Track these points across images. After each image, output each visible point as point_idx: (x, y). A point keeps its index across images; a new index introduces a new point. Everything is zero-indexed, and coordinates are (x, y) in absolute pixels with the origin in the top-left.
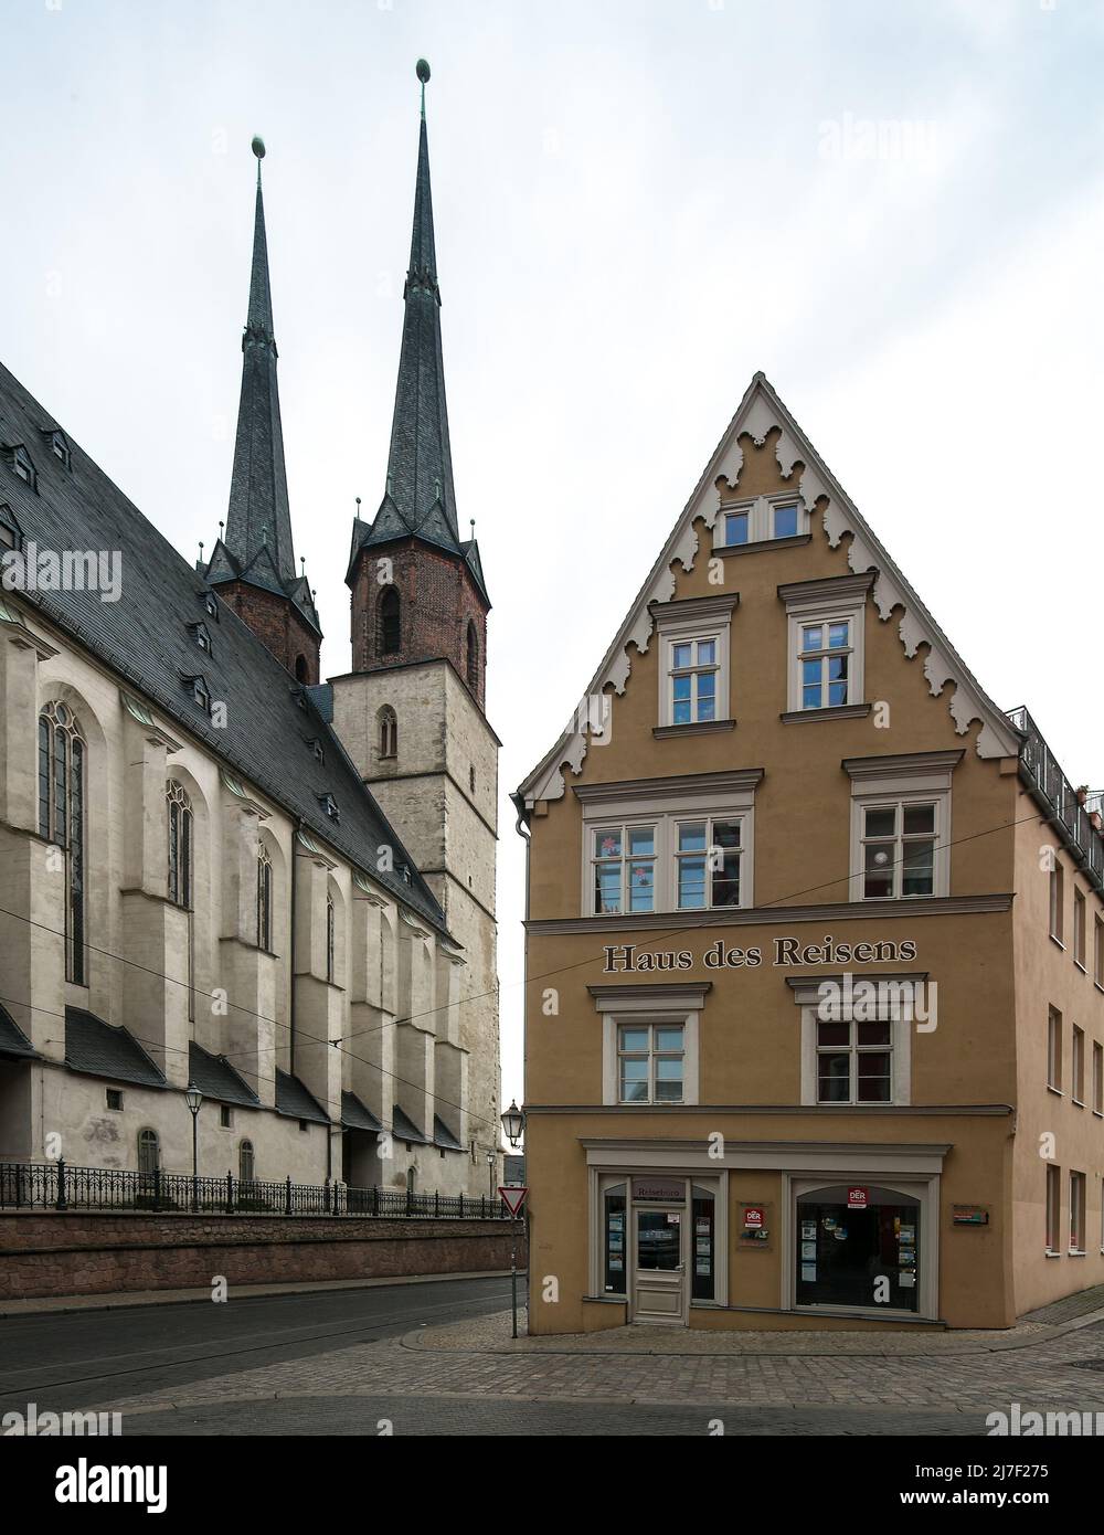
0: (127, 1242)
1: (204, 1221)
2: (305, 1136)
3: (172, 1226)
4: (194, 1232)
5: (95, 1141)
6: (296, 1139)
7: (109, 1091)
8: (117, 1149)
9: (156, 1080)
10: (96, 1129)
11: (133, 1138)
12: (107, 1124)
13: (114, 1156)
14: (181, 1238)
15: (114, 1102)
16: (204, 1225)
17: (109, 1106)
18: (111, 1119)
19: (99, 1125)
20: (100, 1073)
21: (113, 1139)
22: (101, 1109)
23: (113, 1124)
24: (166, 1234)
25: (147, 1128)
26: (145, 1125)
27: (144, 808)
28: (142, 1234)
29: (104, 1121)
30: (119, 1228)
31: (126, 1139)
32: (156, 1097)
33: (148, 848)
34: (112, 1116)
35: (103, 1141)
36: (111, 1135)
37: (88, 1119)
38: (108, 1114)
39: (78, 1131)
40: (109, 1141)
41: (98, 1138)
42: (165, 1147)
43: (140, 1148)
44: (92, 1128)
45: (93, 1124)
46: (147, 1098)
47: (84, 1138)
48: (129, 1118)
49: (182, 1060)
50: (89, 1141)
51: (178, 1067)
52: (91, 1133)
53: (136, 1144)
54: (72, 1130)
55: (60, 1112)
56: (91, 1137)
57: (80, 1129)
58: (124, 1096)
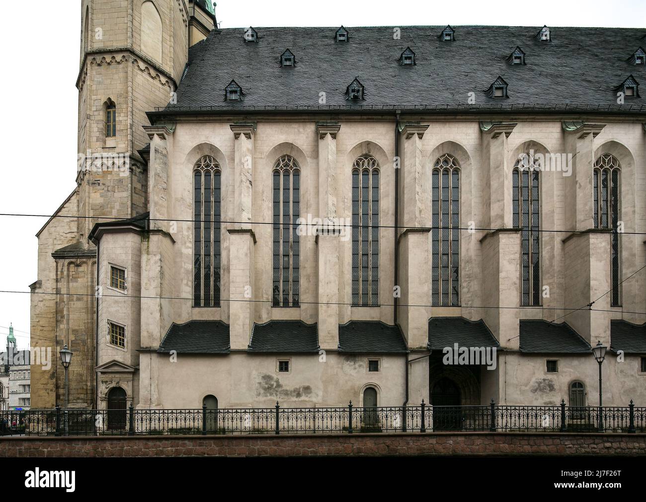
0: (538, 452)
1: (605, 439)
3: (575, 442)
4: (595, 446)
5: (539, 393)
7: (548, 362)
8: (553, 396)
9: (583, 349)
10: (539, 386)
11: (565, 388)
12: (547, 381)
13: (551, 400)
14: (583, 450)
15: (552, 367)
16: (604, 442)
17: (548, 371)
18: (549, 378)
19: (541, 383)
20: (542, 351)
21: (551, 390)
22: (543, 373)
23: (551, 381)
24: (570, 447)
25: (575, 380)
26: (574, 379)
27: (576, 182)
28: (549, 447)
29: (544, 380)
30: (532, 443)
31: (560, 390)
32: (583, 359)
33: (579, 206)
34: (550, 376)
35: (544, 392)
36: (550, 388)
37: (534, 380)
38: (548, 375)
39: (527, 388)
40: (548, 391)
41: (540, 390)
42: (591, 392)
43: (571, 394)
44: (537, 385)
45: (537, 382)
46: (575, 362)
47: (531, 391)
48: (562, 376)
49: (605, 332)
50: (534, 393)
51: (601, 337)
52: (535, 388)
53: (567, 392)
54: (523, 388)
55: (516, 378)
56: (536, 390)
57: (529, 386)
58: (559, 363)
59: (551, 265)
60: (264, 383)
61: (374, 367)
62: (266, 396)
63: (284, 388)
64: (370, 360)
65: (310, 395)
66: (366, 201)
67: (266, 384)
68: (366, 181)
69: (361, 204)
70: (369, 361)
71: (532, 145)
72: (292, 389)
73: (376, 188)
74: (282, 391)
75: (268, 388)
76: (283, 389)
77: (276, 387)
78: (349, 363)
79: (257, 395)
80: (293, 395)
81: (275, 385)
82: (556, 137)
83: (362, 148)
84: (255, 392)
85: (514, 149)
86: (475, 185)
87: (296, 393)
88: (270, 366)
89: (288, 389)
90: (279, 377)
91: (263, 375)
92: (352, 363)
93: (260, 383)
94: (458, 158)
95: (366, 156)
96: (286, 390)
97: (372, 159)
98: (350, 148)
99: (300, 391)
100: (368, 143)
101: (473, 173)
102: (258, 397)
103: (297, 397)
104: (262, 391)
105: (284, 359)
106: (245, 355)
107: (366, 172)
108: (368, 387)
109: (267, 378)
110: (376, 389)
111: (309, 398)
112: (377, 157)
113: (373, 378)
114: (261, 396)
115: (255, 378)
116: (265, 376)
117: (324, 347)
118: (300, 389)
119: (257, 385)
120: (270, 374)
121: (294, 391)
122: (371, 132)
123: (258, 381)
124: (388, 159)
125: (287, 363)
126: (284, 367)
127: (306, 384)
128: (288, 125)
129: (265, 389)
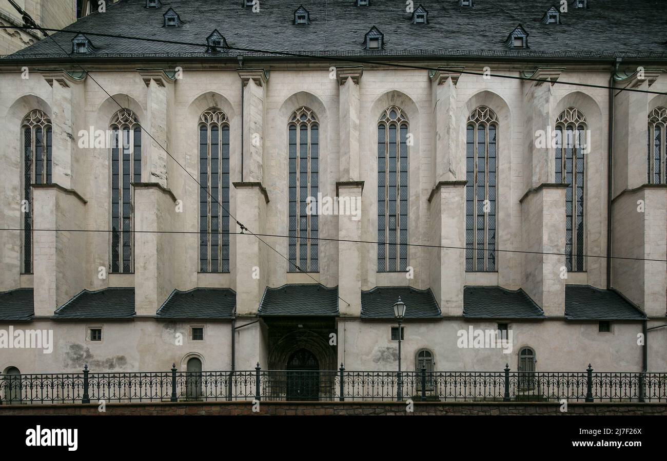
2: (607, 336)
5: (382, 363)
6: (593, 340)
7: (393, 328)
9: (433, 314)
10: (382, 355)
11: (412, 357)
12: (391, 350)
15: (397, 334)
17: (393, 338)
18: (394, 346)
19: (384, 352)
20: (387, 317)
21: (396, 359)
22: (386, 340)
23: (395, 349)
25: (422, 349)
26: (422, 347)
27: (437, 133)
29: (388, 349)
31: (407, 358)
32: (432, 326)
34: (396, 344)
35: (387, 361)
36: (394, 357)
37: (376, 348)
38: (392, 344)
39: (369, 357)
40: (392, 361)
41: (383, 359)
42: (440, 361)
43: (417, 363)
44: (380, 354)
45: (380, 351)
46: (423, 329)
47: (374, 361)
48: (408, 344)
49: (457, 296)
50: (377, 362)
51: (453, 301)
52: (378, 357)
53: (414, 361)
54: (364, 357)
55: (356, 346)
56: (379, 360)
57: (370, 355)
58: (405, 330)
59: (417, 227)
60: (73, 354)
61: (197, 335)
62: (75, 368)
63: (96, 358)
64: (193, 327)
65: (124, 366)
66: (215, 159)
67: (75, 354)
68: (215, 137)
69: (209, 162)
70: (193, 329)
71: (396, 95)
72: (105, 360)
73: (226, 144)
74: (92, 362)
75: (77, 359)
76: (94, 359)
77: (86, 358)
78: (168, 330)
79: (65, 366)
80: (105, 366)
81: (85, 355)
82: (423, 86)
83: (207, 99)
84: (63, 363)
85: (375, 101)
86: (331, 140)
87: (109, 363)
88: (80, 334)
89: (99, 359)
90: (90, 347)
91: (71, 344)
92: (172, 331)
93: (68, 353)
94: (315, 111)
95: (215, 109)
96: (98, 361)
97: (220, 113)
98: (192, 99)
99: (113, 362)
100: (213, 95)
101: (329, 126)
102: (66, 369)
103: (109, 369)
104: (70, 362)
105: (96, 326)
106: (50, 323)
107: (214, 127)
108: (191, 357)
109: (76, 347)
110: (200, 359)
111: (124, 369)
112: (225, 110)
113: (197, 348)
114: (69, 367)
115: (63, 348)
116: (73, 345)
117: (140, 313)
118: (113, 359)
119: (64, 355)
120: (80, 343)
121: (107, 362)
122: (215, 82)
123: (66, 351)
124: (234, 111)
125: (100, 331)
126: (96, 335)
127: (121, 355)
128: (123, 74)
129: (74, 360)
